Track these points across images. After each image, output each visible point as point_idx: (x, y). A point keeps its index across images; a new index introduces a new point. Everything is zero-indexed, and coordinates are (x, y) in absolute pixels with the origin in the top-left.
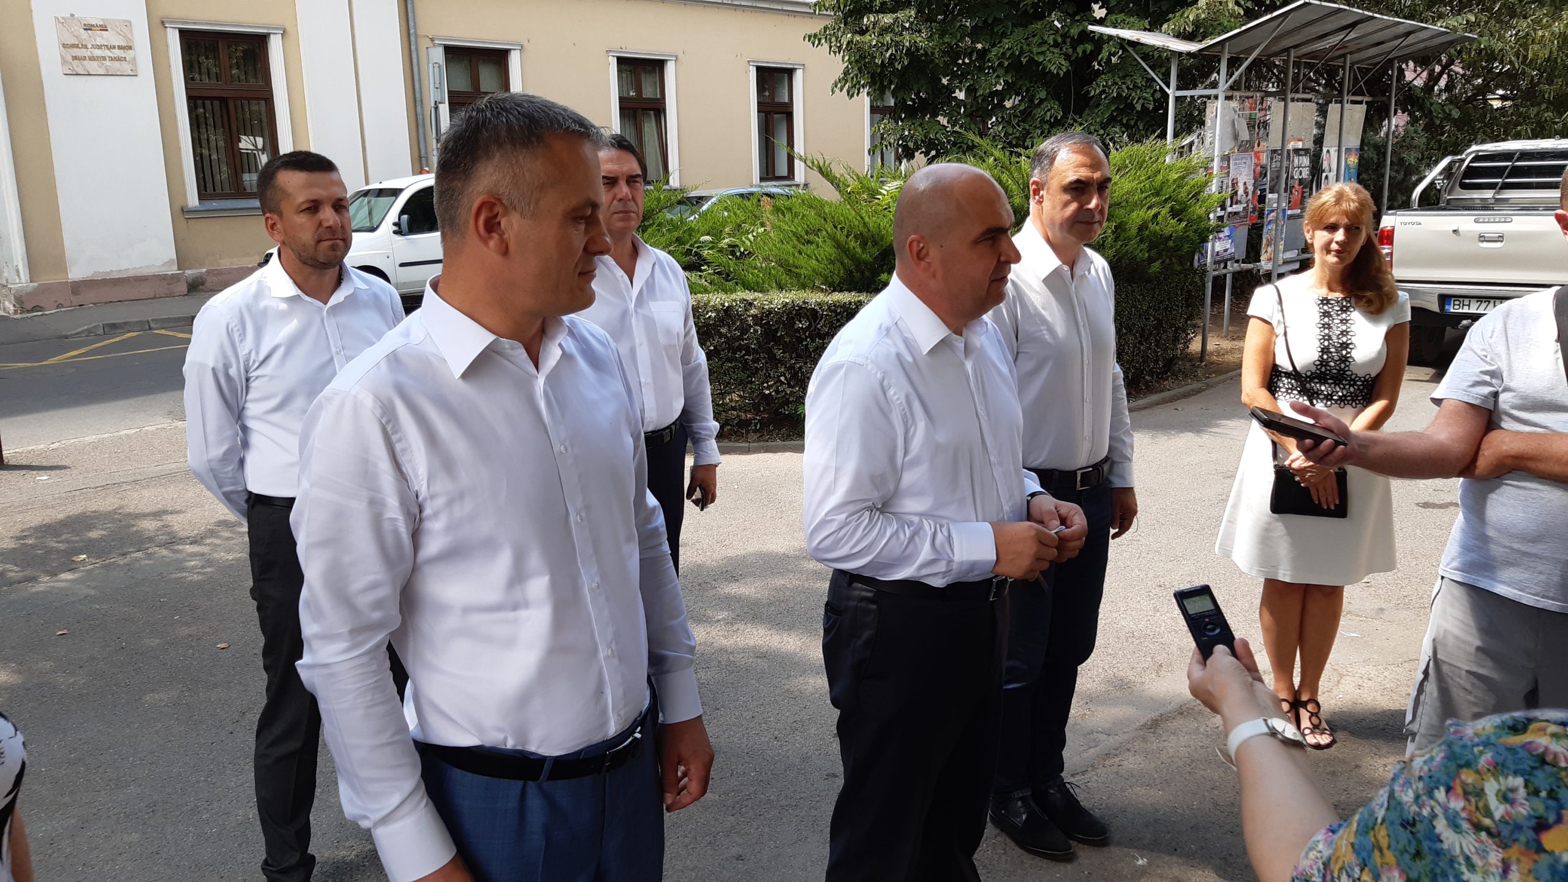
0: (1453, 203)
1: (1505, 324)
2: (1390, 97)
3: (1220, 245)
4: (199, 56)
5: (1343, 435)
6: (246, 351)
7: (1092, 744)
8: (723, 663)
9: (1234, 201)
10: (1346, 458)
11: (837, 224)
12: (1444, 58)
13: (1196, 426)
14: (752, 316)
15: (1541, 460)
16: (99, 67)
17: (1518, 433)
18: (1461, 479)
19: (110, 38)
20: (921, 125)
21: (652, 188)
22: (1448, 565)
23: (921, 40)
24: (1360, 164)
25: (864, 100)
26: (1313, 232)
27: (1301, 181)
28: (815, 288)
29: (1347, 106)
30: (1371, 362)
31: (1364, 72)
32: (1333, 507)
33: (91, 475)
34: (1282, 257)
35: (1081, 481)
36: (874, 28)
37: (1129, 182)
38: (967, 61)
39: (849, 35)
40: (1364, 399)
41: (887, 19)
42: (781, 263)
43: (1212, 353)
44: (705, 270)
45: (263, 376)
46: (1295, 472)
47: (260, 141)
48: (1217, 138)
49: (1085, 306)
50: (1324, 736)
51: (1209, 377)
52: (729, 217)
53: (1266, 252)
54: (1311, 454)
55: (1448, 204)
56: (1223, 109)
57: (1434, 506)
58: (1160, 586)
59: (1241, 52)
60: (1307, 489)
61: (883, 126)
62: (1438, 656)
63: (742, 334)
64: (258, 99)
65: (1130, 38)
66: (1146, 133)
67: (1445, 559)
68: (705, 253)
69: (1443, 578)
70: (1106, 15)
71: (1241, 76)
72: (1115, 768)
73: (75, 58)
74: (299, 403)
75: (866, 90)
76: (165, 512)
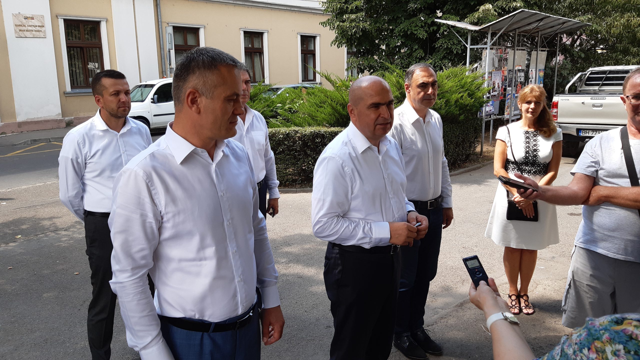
0: (582, 91)
1: (600, 142)
2: (556, 49)
3: (488, 108)
4: (72, 30)
5: (536, 187)
6: (86, 152)
7: (436, 313)
8: (284, 280)
9: (494, 91)
10: (537, 197)
11: (332, 99)
12: (578, 33)
13: (478, 182)
14: (298, 137)
15: (616, 198)
16: (31, 34)
17: (606, 187)
18: (583, 206)
19: (35, 22)
20: (367, 59)
21: (257, 84)
22: (578, 241)
23: (367, 25)
24: (544, 76)
25: (344, 49)
26: (521, 104)
27: (521, 83)
28: (324, 126)
29: (539, 52)
30: (547, 157)
31: (546, 38)
32: (532, 217)
33: (24, 202)
34: (513, 113)
35: (430, 205)
36: (348, 20)
37: (451, 83)
38: (386, 33)
39: (338, 23)
40: (544, 173)
41: (353, 16)
42: (310, 115)
43: (485, 152)
44: (279, 118)
45: (92, 162)
46: (516, 203)
47: (97, 64)
48: (487, 65)
49: (430, 134)
50: (530, 310)
51: (484, 162)
52: (289, 96)
53: (507, 111)
54: (523, 195)
55: (580, 92)
56: (489, 53)
57: (575, 214)
58: (464, 248)
59: (496, 30)
60: (521, 210)
61: (351, 60)
62: (575, 278)
63: (294, 144)
64: (96, 47)
65: (452, 24)
66: (458, 62)
67: (576, 238)
68: (279, 111)
69: (576, 246)
70: (442, 15)
71: (496, 40)
72: (445, 323)
73: (20, 30)
74: (107, 173)
75: (345, 45)
76: (54, 218)
